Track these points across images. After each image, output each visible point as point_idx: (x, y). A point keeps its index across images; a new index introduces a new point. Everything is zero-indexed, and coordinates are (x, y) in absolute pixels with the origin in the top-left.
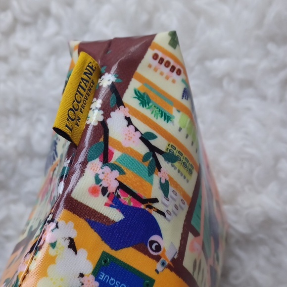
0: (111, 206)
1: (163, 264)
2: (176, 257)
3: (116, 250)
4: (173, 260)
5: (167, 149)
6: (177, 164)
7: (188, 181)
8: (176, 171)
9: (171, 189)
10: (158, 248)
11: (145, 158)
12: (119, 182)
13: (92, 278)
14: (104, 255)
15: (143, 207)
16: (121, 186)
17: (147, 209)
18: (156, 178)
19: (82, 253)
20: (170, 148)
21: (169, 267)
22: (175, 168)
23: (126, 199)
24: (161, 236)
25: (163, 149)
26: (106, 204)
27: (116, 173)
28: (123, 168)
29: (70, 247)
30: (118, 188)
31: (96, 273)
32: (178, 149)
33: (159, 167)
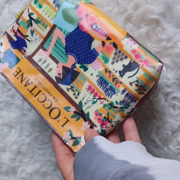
0: (15, 36)
1: (25, 56)
2: (30, 55)
5: (36, 19)
6: (39, 24)
7: (43, 31)
8: (38, 27)
9: (35, 33)
10: (25, 51)
12: (18, 29)
15: (23, 37)
16: (18, 30)
17: (24, 39)
18: (30, 29)
19: (3, 47)
20: (38, 18)
22: (38, 26)
23: (19, 34)
24: (27, 48)
25: (35, 19)
28: (20, 24)
29: (1, 44)
32: (41, 19)
33: (32, 25)
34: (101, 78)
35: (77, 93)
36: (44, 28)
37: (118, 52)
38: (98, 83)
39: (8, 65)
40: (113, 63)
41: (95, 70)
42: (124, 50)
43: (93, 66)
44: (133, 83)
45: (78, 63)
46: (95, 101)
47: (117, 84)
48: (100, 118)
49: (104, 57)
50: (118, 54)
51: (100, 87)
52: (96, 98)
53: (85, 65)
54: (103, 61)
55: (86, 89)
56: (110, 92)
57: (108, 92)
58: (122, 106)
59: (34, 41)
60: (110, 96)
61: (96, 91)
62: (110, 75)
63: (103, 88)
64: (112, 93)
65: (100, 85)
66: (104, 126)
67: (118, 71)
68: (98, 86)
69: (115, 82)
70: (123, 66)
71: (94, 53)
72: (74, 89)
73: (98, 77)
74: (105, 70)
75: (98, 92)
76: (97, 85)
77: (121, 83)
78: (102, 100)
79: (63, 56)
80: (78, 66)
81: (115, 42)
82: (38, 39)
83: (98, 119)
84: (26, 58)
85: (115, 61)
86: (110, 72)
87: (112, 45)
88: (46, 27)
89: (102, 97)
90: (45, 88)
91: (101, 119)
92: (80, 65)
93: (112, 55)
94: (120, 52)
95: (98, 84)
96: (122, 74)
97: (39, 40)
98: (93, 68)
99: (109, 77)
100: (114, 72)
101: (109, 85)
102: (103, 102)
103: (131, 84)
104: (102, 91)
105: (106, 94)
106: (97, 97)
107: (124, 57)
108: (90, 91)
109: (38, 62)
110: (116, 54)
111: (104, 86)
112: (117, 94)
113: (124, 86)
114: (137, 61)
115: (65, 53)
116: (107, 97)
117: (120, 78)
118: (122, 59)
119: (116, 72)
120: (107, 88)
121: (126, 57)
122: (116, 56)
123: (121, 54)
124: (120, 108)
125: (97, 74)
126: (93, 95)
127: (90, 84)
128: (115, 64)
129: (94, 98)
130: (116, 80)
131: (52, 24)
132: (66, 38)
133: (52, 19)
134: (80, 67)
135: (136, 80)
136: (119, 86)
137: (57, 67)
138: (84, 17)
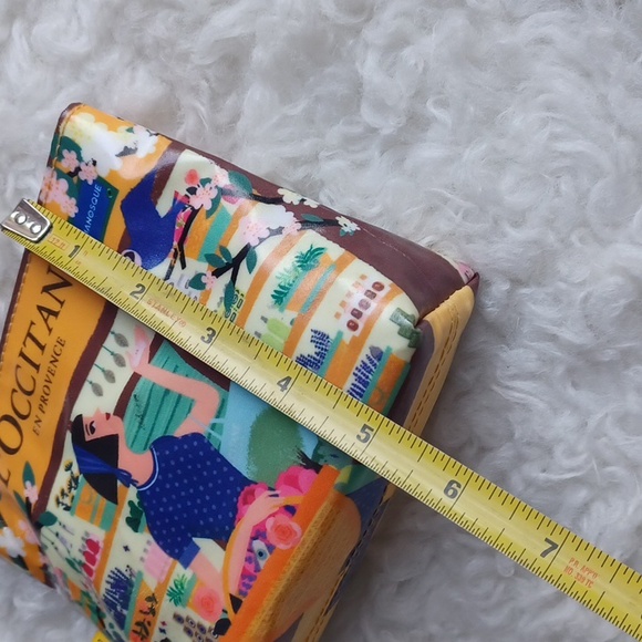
0: (175, 200)
5: (238, 291)
8: (216, 307)
9: (196, 293)
11: (224, 251)
12: (199, 210)
14: (115, 191)
16: (195, 212)
18: (204, 267)
22: (219, 304)
25: (238, 284)
26: (176, 194)
27: (208, 206)
28: (214, 216)
29: (126, 147)
30: (193, 208)
33: (217, 273)
34: (130, 582)
35: (67, 501)
37: (209, 636)
38: (113, 573)
39: (73, 214)
40: (178, 618)
41: (142, 559)
43: (148, 548)
47: (136, 634)
49: (182, 588)
51: (107, 583)
53: (143, 520)
54: (171, 584)
55: (87, 534)
61: (93, 568)
62: (147, 613)
63: (111, 592)
65: (112, 580)
68: (109, 576)
69: (138, 629)
71: (185, 549)
72: (74, 491)
73: (129, 572)
74: (151, 595)
75: (94, 573)
80: (131, 494)
85: (186, 624)
86: (153, 611)
87: (221, 616)
90: (50, 382)
92: (136, 501)
95: (112, 575)
98: (145, 551)
99: (141, 612)
101: (125, 612)
108: (87, 549)
109: (113, 333)
111: (116, 594)
119: (163, 631)
120: (116, 604)
122: (198, 630)
125: (135, 568)
126: (83, 558)
127: (101, 545)
128: (179, 627)
132: (197, 436)
134: (131, 503)
137: (108, 415)
138: (282, 501)
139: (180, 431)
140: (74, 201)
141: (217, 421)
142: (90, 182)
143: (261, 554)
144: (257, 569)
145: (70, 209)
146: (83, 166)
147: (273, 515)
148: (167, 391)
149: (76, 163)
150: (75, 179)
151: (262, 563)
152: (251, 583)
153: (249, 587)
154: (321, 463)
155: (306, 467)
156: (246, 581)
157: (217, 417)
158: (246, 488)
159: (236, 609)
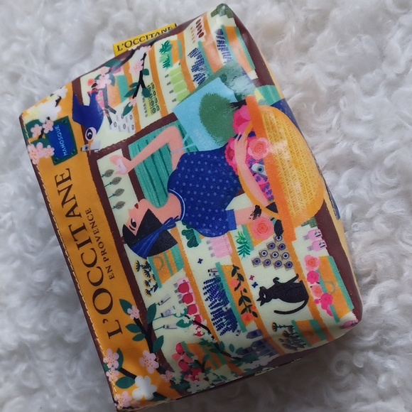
1: (86, 148)
2: (95, 151)
3: (74, 120)
4: (93, 151)
5: (148, 86)
6: (147, 99)
7: (146, 116)
8: (143, 104)
9: (131, 113)
10: (90, 137)
11: (133, 85)
12: (106, 87)
13: (52, 124)
14: (66, 118)
15: (103, 108)
16: (105, 90)
17: (104, 112)
19: (59, 108)
20: (151, 86)
21: (88, 152)
22: (144, 101)
24: (97, 131)
27: (109, 82)
28: (116, 82)
29: (56, 101)
30: (102, 89)
31: (56, 123)
32: (155, 89)
33: (135, 95)
34: (217, 280)
35: (152, 283)
36: (149, 111)
37: (278, 244)
38: (205, 288)
39: (53, 154)
40: (256, 262)
41: (212, 255)
42: (292, 249)
43: (210, 245)
44: (280, 327)
45: (184, 222)
46: (185, 322)
47: (245, 313)
48: (186, 360)
49: (244, 239)
50: (276, 249)
51: (207, 300)
52: (189, 318)
53: (196, 233)
54: (238, 245)
55: (175, 285)
56: (224, 320)
57: (222, 320)
58: (241, 356)
59: (119, 128)
60: (221, 331)
61: (194, 302)
62: (239, 285)
63: (213, 303)
64: (229, 326)
65: (208, 295)
66: (190, 376)
67: (260, 285)
68: (204, 294)
69: (243, 306)
70: (276, 280)
71: (227, 220)
72: (151, 273)
73: (212, 274)
74: (233, 268)
75: (197, 306)
76: (202, 292)
77: (255, 315)
78: (202, 330)
79: (160, 189)
80: (180, 227)
81: (282, 222)
82: (128, 128)
83: (182, 361)
84: (86, 153)
85: (262, 260)
86: (241, 278)
87: (272, 224)
88: (154, 111)
89: (204, 323)
90: (100, 238)
91: (187, 363)
92: (184, 228)
93: (262, 246)
94: (282, 247)
95: (205, 290)
96: (265, 296)
97: (129, 131)
98: (210, 249)
99: (236, 289)
100: (250, 283)
102: (201, 333)
103: (275, 327)
104: (209, 311)
105: (216, 321)
106: (192, 317)
107: (284, 262)
108: (183, 294)
110: (271, 246)
111: (216, 301)
112: (237, 333)
113: (260, 323)
114: (308, 285)
115: (166, 186)
116: (215, 328)
117: (257, 304)
118: (278, 265)
119: (255, 285)
120: (221, 308)
121: (289, 265)
122: (270, 252)
123: (281, 252)
124: (234, 358)
125: (212, 266)
126: (185, 305)
127: (187, 280)
128: (261, 267)
129: (186, 316)
130: (248, 304)
131: (170, 112)
133: (175, 100)
134: (184, 232)
135: (289, 324)
136: (248, 319)
137: (136, 206)
138: (245, 135)
139: (174, 165)
140: (49, 146)
141: (185, 139)
142: (52, 129)
143: (260, 170)
144: (266, 179)
145: (49, 153)
146: (44, 126)
147: (248, 146)
148: (152, 156)
149: (40, 128)
150: (44, 137)
151: (264, 173)
152: (270, 189)
153: (270, 192)
154: (243, 99)
155: (239, 108)
156: (267, 191)
157: (184, 137)
158: (226, 152)
159: (276, 211)
